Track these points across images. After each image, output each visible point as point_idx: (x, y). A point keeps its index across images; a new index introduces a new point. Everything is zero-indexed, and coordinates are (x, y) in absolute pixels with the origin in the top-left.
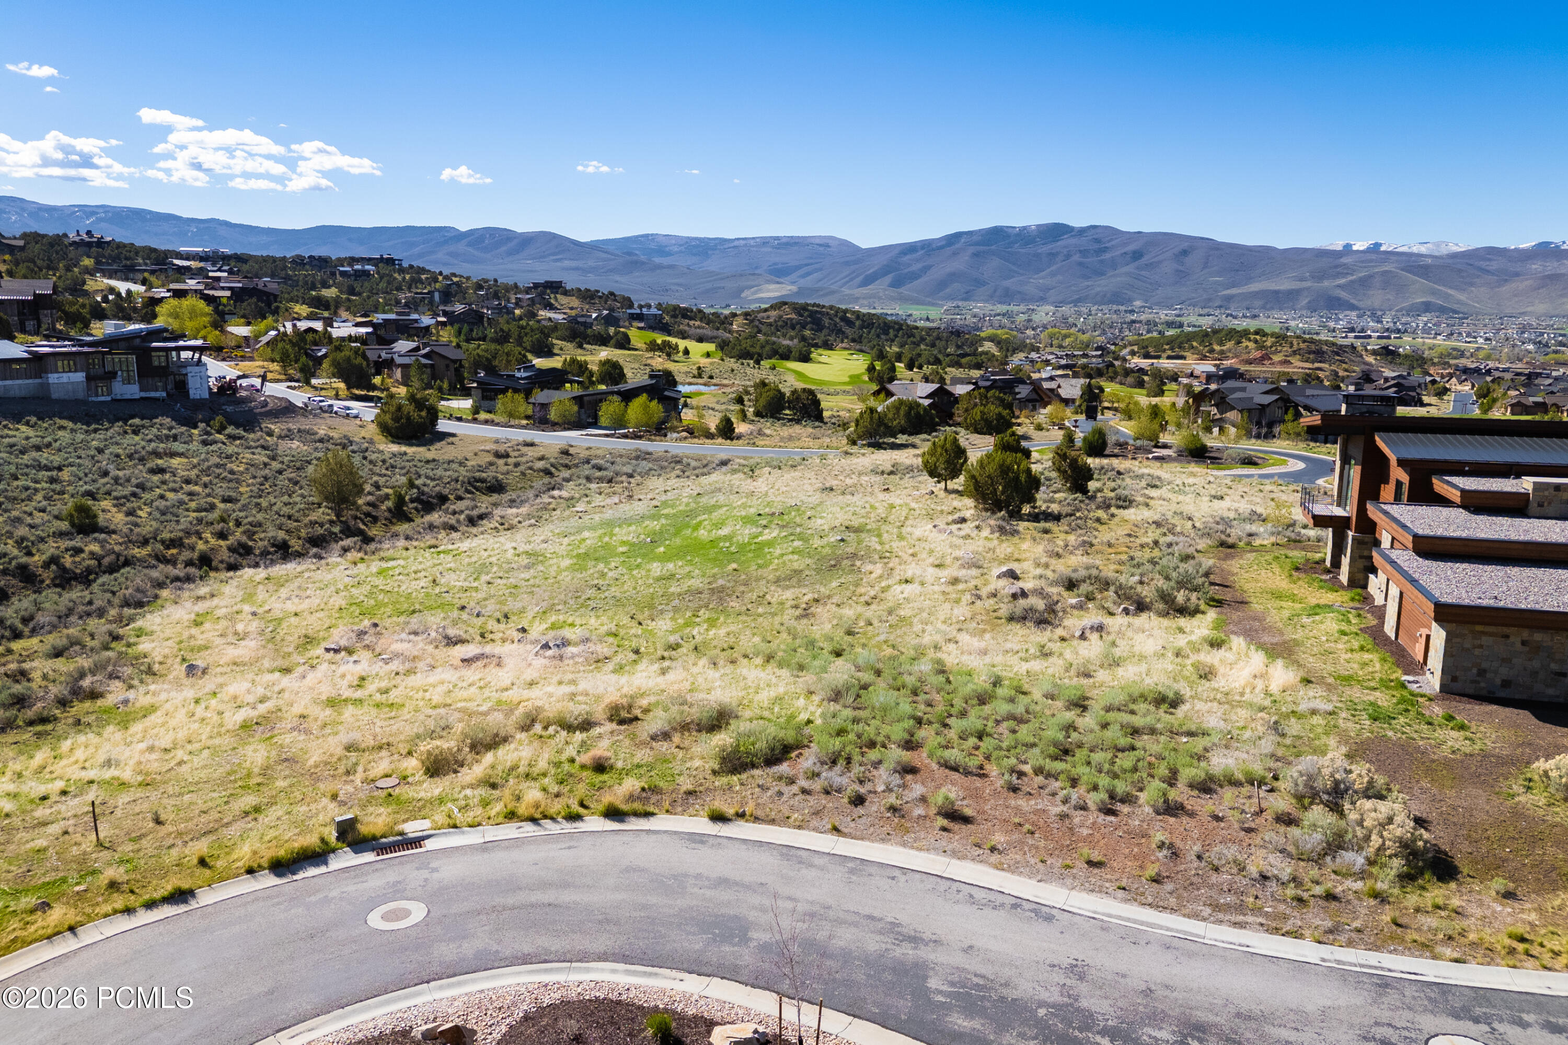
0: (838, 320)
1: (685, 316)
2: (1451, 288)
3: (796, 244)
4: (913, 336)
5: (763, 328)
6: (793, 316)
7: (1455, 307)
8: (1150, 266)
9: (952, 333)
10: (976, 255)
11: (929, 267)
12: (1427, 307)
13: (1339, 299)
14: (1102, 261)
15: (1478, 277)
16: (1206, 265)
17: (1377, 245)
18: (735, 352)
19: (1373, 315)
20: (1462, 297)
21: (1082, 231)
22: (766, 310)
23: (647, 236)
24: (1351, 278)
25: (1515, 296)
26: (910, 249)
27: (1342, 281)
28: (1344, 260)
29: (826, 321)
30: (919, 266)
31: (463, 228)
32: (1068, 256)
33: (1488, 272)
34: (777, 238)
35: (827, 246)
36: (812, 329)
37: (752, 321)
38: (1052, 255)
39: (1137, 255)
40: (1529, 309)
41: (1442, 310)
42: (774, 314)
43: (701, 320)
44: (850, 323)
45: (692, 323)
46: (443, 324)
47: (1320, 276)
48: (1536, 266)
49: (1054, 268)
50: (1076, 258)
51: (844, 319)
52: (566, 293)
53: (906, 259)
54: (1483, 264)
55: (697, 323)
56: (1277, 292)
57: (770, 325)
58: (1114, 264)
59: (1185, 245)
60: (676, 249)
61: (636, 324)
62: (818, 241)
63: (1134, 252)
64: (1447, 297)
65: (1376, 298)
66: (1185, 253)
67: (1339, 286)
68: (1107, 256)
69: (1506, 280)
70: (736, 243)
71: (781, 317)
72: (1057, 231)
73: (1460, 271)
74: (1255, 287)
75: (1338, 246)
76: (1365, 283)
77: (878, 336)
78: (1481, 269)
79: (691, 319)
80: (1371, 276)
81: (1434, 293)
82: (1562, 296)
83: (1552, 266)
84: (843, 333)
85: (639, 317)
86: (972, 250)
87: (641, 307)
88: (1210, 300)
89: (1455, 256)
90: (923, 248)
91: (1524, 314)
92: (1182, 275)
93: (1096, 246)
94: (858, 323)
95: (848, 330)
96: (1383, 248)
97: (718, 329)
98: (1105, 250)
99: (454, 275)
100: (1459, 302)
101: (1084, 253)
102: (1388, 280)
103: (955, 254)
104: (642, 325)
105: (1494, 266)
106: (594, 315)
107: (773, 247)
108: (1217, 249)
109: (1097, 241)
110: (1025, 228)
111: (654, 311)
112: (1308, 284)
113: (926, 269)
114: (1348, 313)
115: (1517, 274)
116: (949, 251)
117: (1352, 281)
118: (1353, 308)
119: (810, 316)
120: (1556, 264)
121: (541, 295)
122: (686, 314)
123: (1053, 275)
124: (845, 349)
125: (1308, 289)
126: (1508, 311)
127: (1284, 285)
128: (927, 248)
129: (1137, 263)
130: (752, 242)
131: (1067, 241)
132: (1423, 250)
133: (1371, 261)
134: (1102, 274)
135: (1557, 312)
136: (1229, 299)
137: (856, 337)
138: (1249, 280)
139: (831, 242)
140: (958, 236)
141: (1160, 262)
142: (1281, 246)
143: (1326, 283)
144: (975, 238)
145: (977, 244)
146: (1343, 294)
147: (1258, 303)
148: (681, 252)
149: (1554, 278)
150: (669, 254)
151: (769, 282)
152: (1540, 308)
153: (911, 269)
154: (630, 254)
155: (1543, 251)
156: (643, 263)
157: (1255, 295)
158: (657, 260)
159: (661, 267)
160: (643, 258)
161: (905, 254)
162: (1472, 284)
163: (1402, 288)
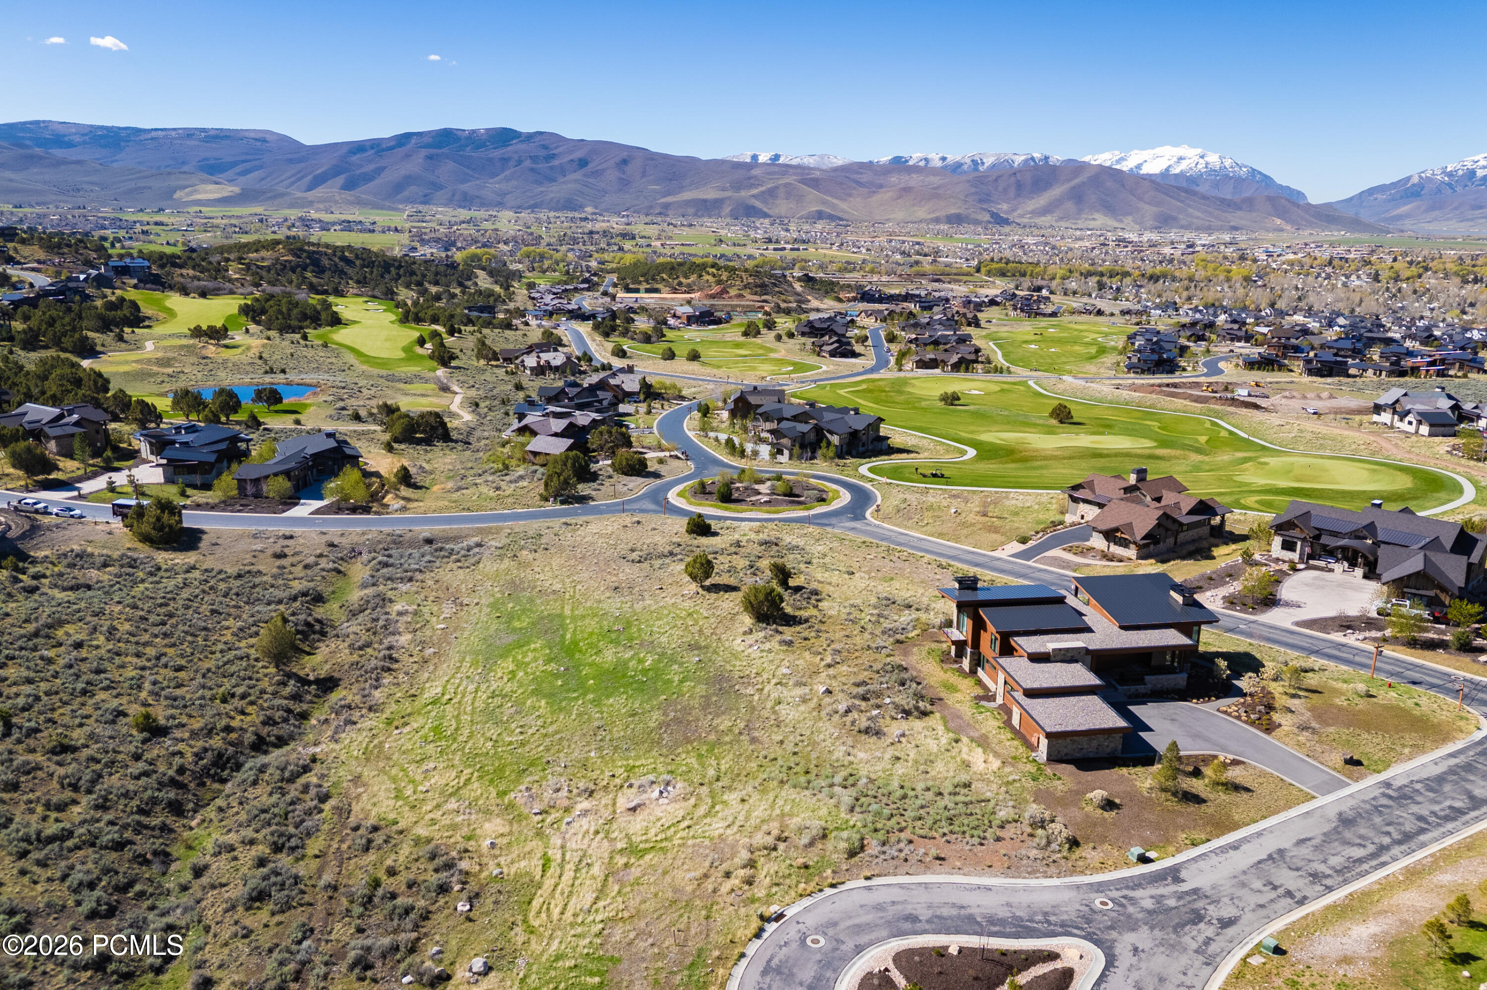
2: (836, 198)
3: (227, 137)
7: (840, 215)
8: (596, 174)
10: (430, 157)
11: (383, 169)
12: (819, 215)
13: (754, 207)
14: (552, 168)
15: (855, 188)
16: (644, 174)
17: (777, 157)
19: (782, 224)
20: (843, 205)
21: (530, 137)
23: (37, 122)
24: (761, 189)
25: (883, 204)
26: (359, 147)
27: (755, 191)
28: (754, 172)
30: (372, 167)
32: (520, 162)
33: (861, 184)
34: (204, 130)
35: (264, 141)
38: (505, 160)
39: (583, 163)
40: (892, 216)
41: (832, 218)
47: (738, 186)
48: (894, 179)
49: (507, 173)
50: (527, 163)
53: (354, 159)
54: (856, 177)
56: (705, 201)
58: (563, 171)
59: (625, 154)
60: (77, 139)
62: (252, 135)
63: (580, 160)
64: (834, 206)
65: (782, 207)
66: (625, 162)
67: (753, 196)
68: (556, 162)
69: (875, 192)
70: (154, 134)
72: (505, 136)
73: (840, 183)
74: (687, 195)
75: (747, 158)
76: (772, 193)
78: (855, 181)
80: (776, 188)
81: (824, 202)
82: (913, 205)
83: (903, 179)
86: (424, 152)
88: (651, 207)
89: (836, 169)
90: (373, 147)
92: (624, 184)
93: (543, 153)
96: (781, 161)
98: (553, 157)
100: (843, 211)
101: (534, 159)
102: (790, 192)
103: (408, 156)
105: (864, 178)
107: (200, 140)
108: (652, 159)
109: (545, 147)
110: (474, 131)
112: (728, 194)
113: (380, 170)
114: (762, 221)
115: (881, 186)
116: (400, 151)
117: (763, 192)
118: (766, 215)
120: (907, 177)
123: (507, 179)
125: (729, 198)
126: (878, 218)
127: (710, 194)
128: (376, 147)
129: (583, 171)
131: (516, 147)
132: (812, 162)
133: (775, 173)
134: (553, 180)
135: (911, 219)
136: (667, 206)
138: (681, 189)
139: (269, 137)
140: (408, 136)
141: (604, 170)
142: (704, 158)
143: (743, 193)
144: (426, 140)
145: (427, 146)
146: (758, 204)
147: (691, 211)
148: (85, 143)
149: (907, 190)
150: (70, 145)
151: (204, 182)
152: (900, 215)
153: (364, 170)
154: (21, 146)
155: (899, 164)
156: (41, 158)
157: (688, 203)
158: (58, 153)
159: (63, 162)
160: (38, 151)
161: (354, 154)
162: (850, 195)
163: (800, 198)
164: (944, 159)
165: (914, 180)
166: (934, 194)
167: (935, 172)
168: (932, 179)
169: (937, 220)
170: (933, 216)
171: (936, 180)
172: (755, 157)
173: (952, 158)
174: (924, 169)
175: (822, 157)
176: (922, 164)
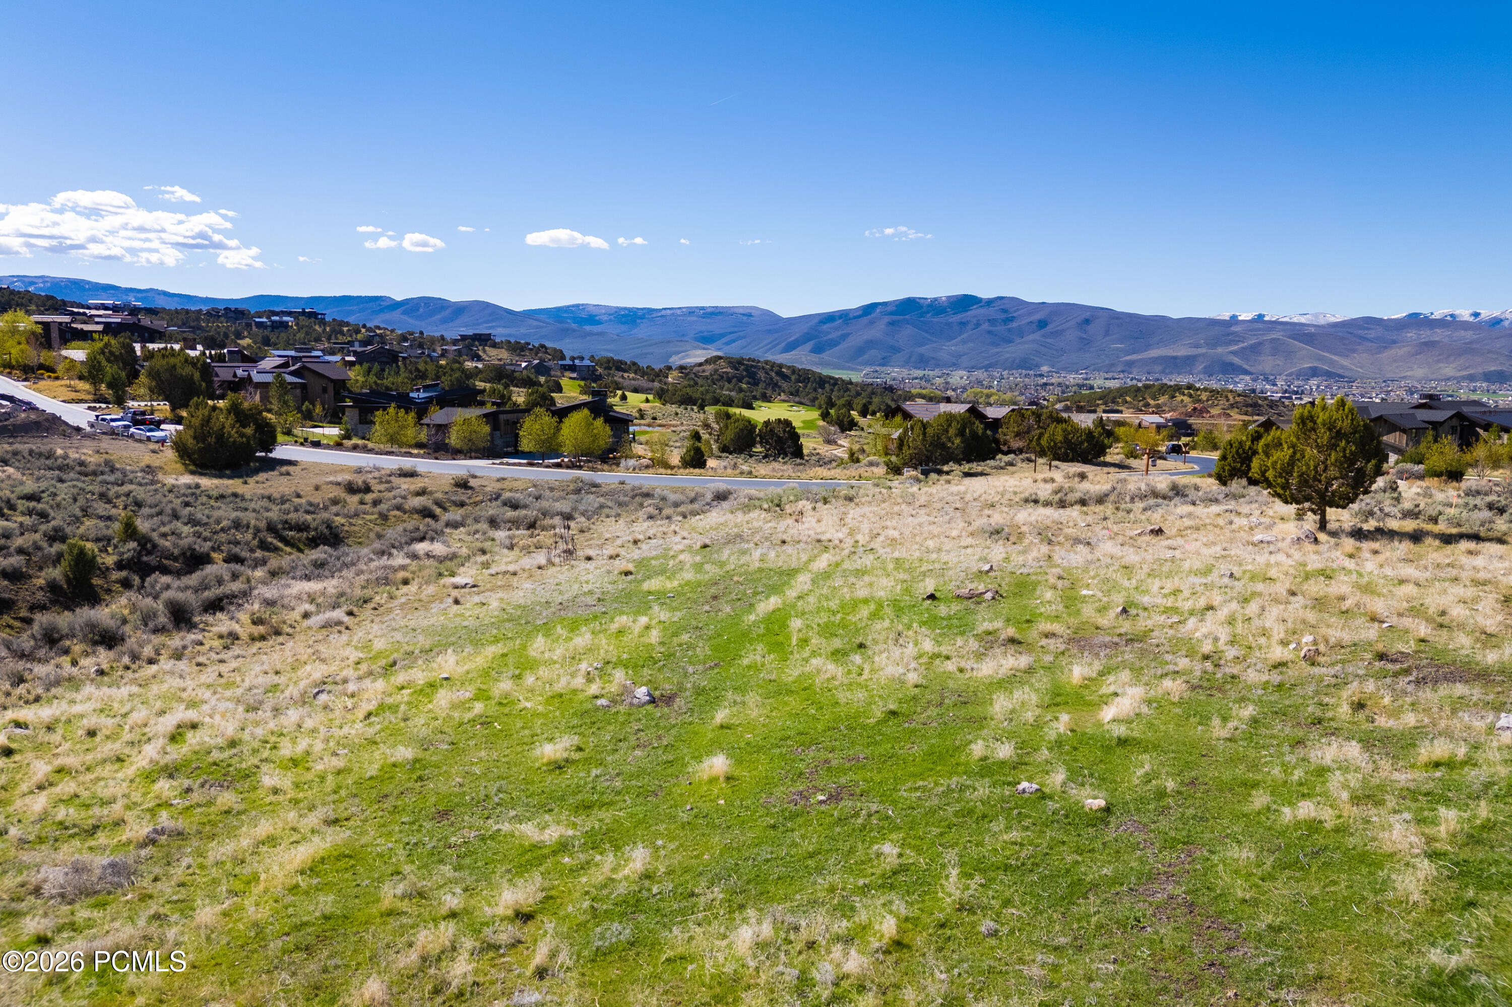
0: (773, 374)
1: (619, 369)
2: (1335, 354)
3: (720, 313)
4: (848, 390)
5: (700, 381)
6: (729, 370)
7: (1341, 371)
8: (1056, 334)
9: (885, 388)
10: (892, 324)
11: (848, 335)
12: (1314, 372)
13: (1232, 364)
14: (1009, 330)
15: (1359, 344)
16: (1107, 333)
17: (1261, 316)
18: (677, 398)
19: (1266, 379)
20: (1345, 362)
21: (990, 302)
22: (700, 365)
23: (578, 306)
24: (1242, 345)
25: (1395, 361)
26: (829, 318)
27: (1234, 348)
28: (1235, 329)
29: (761, 375)
30: (839, 333)
31: (399, 298)
32: (978, 325)
33: (1367, 339)
34: (703, 308)
35: (750, 315)
36: (748, 383)
37: (687, 374)
38: (963, 324)
39: (1042, 324)
40: (1408, 374)
41: (1329, 375)
42: (709, 368)
43: (636, 373)
44: (785, 377)
45: (626, 375)
46: (352, 364)
47: (1214, 343)
48: (1411, 334)
49: (964, 336)
50: (986, 326)
51: (780, 374)
52: (495, 345)
53: (825, 327)
54: (1362, 333)
55: (632, 375)
56: (1175, 358)
57: (707, 378)
58: (1021, 333)
59: (1087, 314)
60: (605, 318)
61: (568, 374)
62: (741, 311)
63: (1040, 321)
64: (1332, 363)
65: (1267, 363)
66: (1087, 321)
67: (1231, 352)
68: (1014, 325)
69: (1386, 348)
70: (663, 313)
71: (716, 371)
72: (965, 302)
73: (1342, 338)
74: (1154, 353)
75: (1226, 316)
76: (1255, 349)
77: (815, 390)
78: (1361, 337)
79: (625, 371)
80: (1260, 343)
81: (1320, 359)
82: (1438, 361)
83: (1426, 335)
84: (780, 387)
85: (572, 368)
86: (887, 319)
87: (573, 359)
88: (1113, 365)
89: (1335, 325)
90: (840, 317)
91: (1404, 378)
92: (1085, 343)
93: (1003, 316)
94: (793, 378)
95: (785, 385)
96: (1266, 318)
97: (653, 381)
98: (1012, 319)
99: (379, 328)
100: (1343, 367)
101: (992, 322)
102: (1277, 348)
103: (872, 323)
104: (575, 375)
105: (1372, 334)
106: (524, 365)
107: (699, 316)
108: (1117, 318)
109: (1004, 311)
110: (936, 299)
111: (587, 362)
112: (1203, 350)
113: (844, 337)
114: (1241, 377)
115: (1394, 342)
116: (865, 320)
117: (1243, 348)
118: (1247, 372)
119: (745, 370)
120: (1429, 333)
121: (469, 347)
122: (620, 366)
123: (964, 342)
124: (784, 401)
125: (1203, 355)
126: (1390, 375)
127: (1181, 351)
128: (844, 316)
129: (1043, 331)
130: (679, 312)
131: (975, 312)
132: (1303, 320)
133: (1259, 329)
134: (1009, 341)
135: (1434, 377)
136: (1131, 364)
137: (792, 390)
138: (1148, 347)
139: (754, 312)
140: (874, 306)
141: (1063, 330)
142: (1175, 315)
143: (1220, 350)
144: (890, 308)
145: (891, 313)
146: (1236, 360)
147: (1158, 368)
148: (610, 320)
149: (1429, 345)
150: (599, 323)
151: (695, 348)
152: (1420, 372)
153: (830, 337)
154: (561, 322)
155: (1415, 321)
156: (574, 331)
157: (1155, 360)
158: (588, 328)
159: (591, 334)
160: (574, 326)
161: (824, 323)
162: (1354, 351)
163: (1289, 354)
164: (1476, 315)
165: (1438, 335)
166: (1467, 350)
167: (1465, 325)
168: (1463, 333)
169: (1471, 378)
170: (1464, 373)
171: (1469, 335)
172: (1234, 317)
173: (1486, 313)
174: (1450, 323)
175: (1316, 315)
176: (1449, 318)
